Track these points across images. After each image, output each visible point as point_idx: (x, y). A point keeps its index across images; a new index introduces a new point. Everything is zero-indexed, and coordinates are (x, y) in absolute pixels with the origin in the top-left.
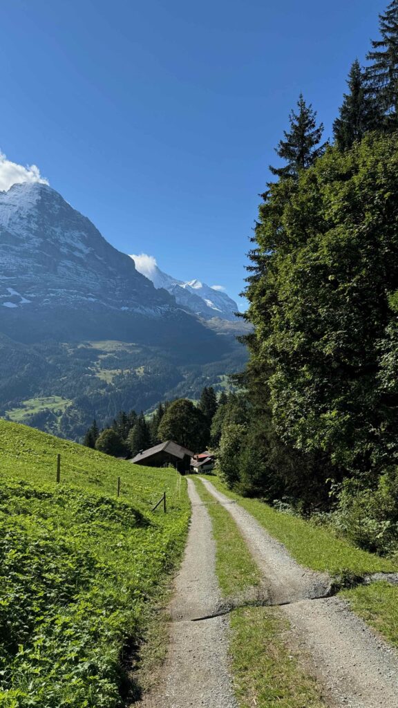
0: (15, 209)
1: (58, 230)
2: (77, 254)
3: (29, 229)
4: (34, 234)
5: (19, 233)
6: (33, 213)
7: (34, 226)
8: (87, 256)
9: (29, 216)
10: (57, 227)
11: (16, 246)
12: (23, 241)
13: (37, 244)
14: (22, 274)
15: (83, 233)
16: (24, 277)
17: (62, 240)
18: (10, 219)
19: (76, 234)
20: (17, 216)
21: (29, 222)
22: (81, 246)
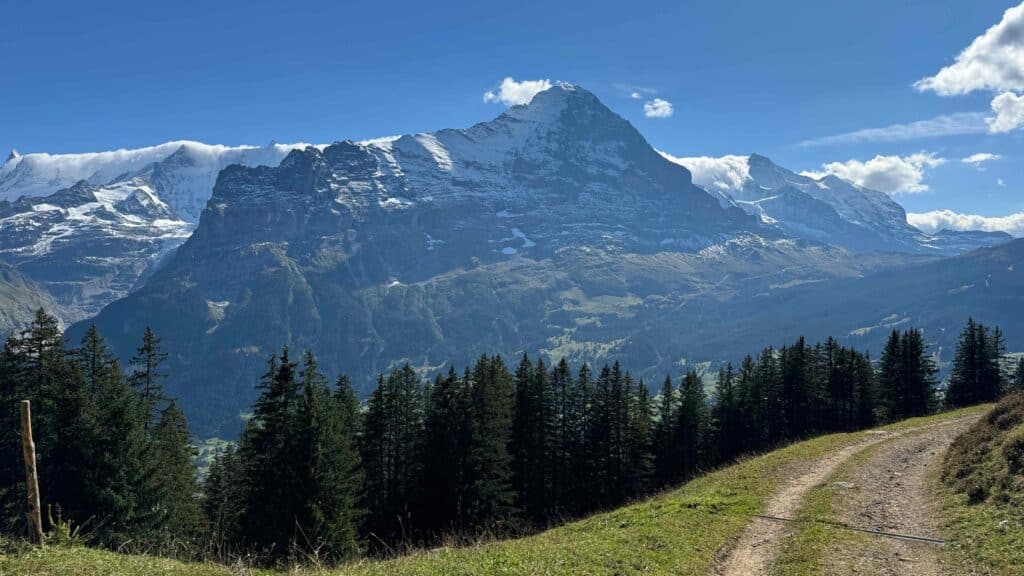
0: (534, 126)
1: (588, 144)
2: (610, 172)
3: (547, 151)
4: (555, 157)
5: (534, 157)
6: (554, 129)
7: (554, 146)
8: (625, 172)
9: (550, 134)
10: (587, 140)
11: (530, 173)
12: (538, 167)
13: (555, 169)
14: (532, 209)
15: (622, 144)
16: (533, 213)
17: (592, 156)
18: (527, 141)
19: (613, 145)
20: (536, 135)
21: (549, 141)
22: (616, 160)
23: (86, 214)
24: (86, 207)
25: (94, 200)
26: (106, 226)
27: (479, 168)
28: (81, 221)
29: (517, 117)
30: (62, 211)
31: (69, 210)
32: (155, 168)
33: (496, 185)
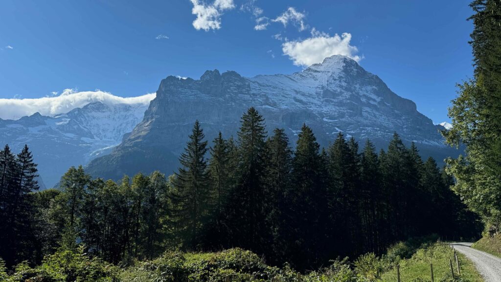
0: (330, 74)
1: (357, 86)
2: (372, 102)
3: (341, 87)
4: (344, 90)
5: (335, 90)
6: (342, 75)
7: (344, 84)
8: (379, 103)
9: (340, 77)
10: (356, 84)
11: (334, 98)
12: (338, 95)
13: (348, 97)
14: (342, 117)
16: (344, 120)
17: (361, 93)
18: (328, 81)
19: (369, 88)
20: (332, 79)
21: (340, 82)
22: (373, 96)
23: (39, 131)
24: (41, 127)
25: (45, 124)
26: (53, 138)
27: (303, 95)
28: (36, 135)
29: (318, 70)
30: (25, 128)
31: (29, 128)
32: (78, 111)
33: (316, 105)
